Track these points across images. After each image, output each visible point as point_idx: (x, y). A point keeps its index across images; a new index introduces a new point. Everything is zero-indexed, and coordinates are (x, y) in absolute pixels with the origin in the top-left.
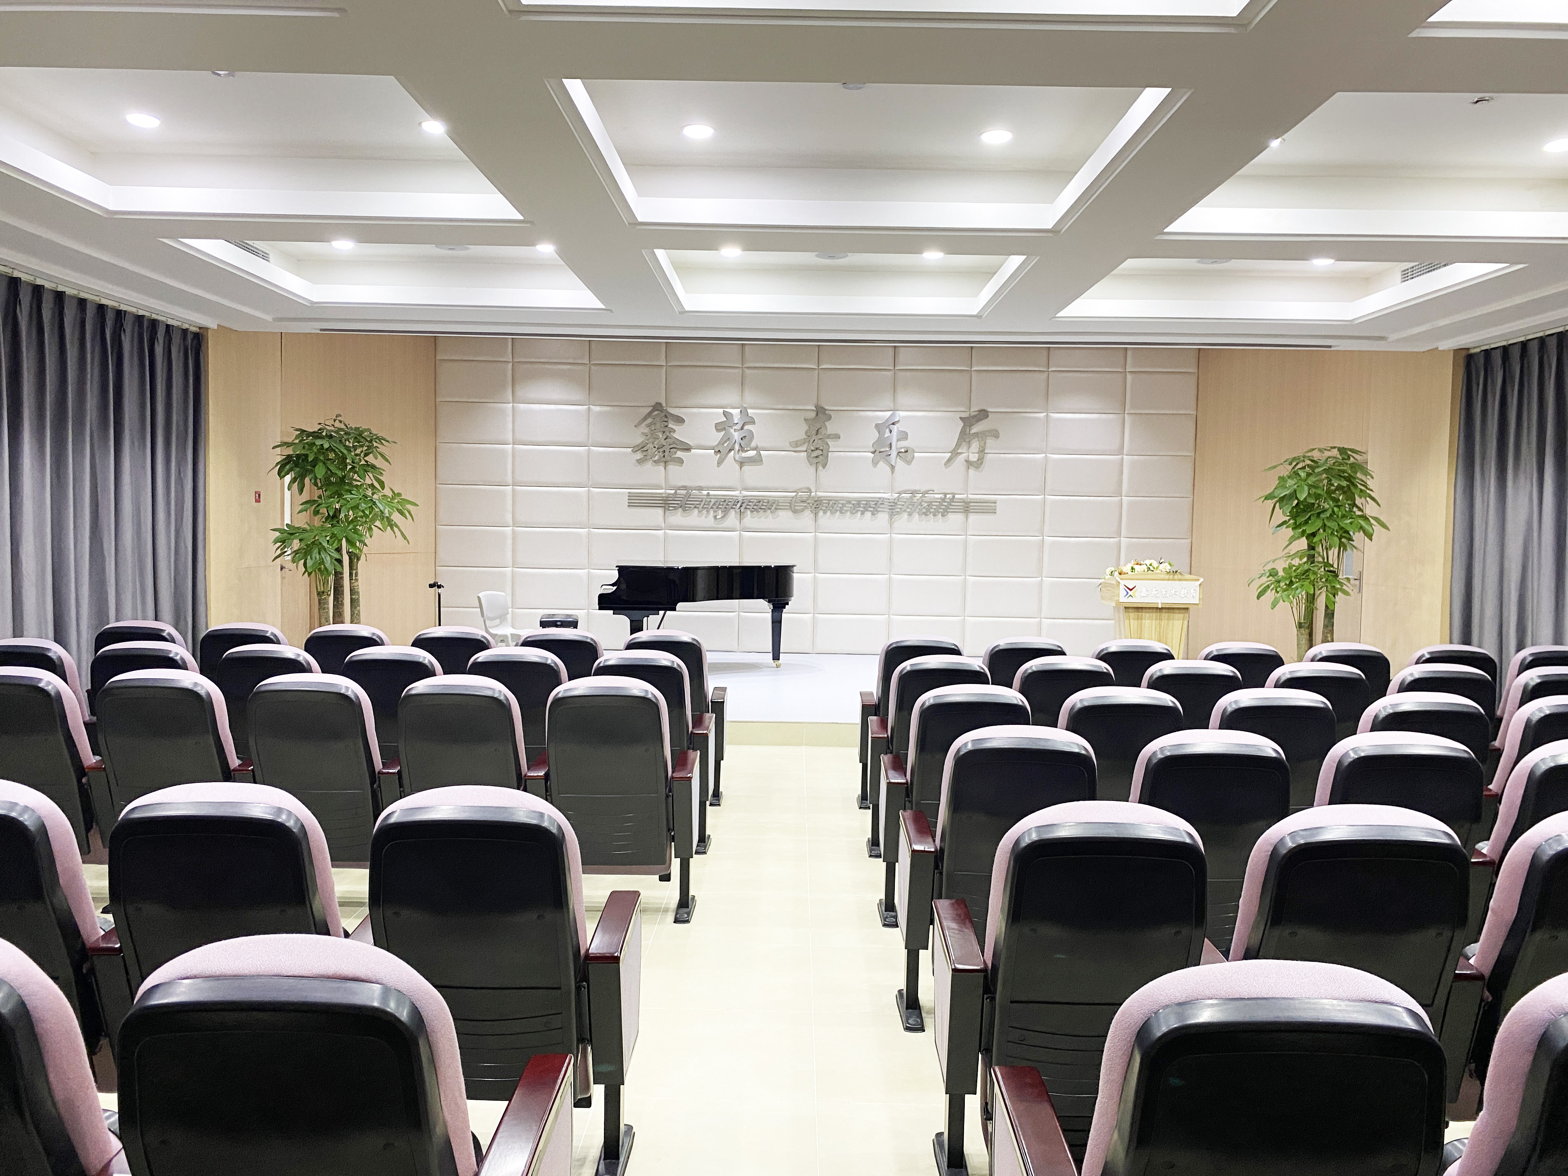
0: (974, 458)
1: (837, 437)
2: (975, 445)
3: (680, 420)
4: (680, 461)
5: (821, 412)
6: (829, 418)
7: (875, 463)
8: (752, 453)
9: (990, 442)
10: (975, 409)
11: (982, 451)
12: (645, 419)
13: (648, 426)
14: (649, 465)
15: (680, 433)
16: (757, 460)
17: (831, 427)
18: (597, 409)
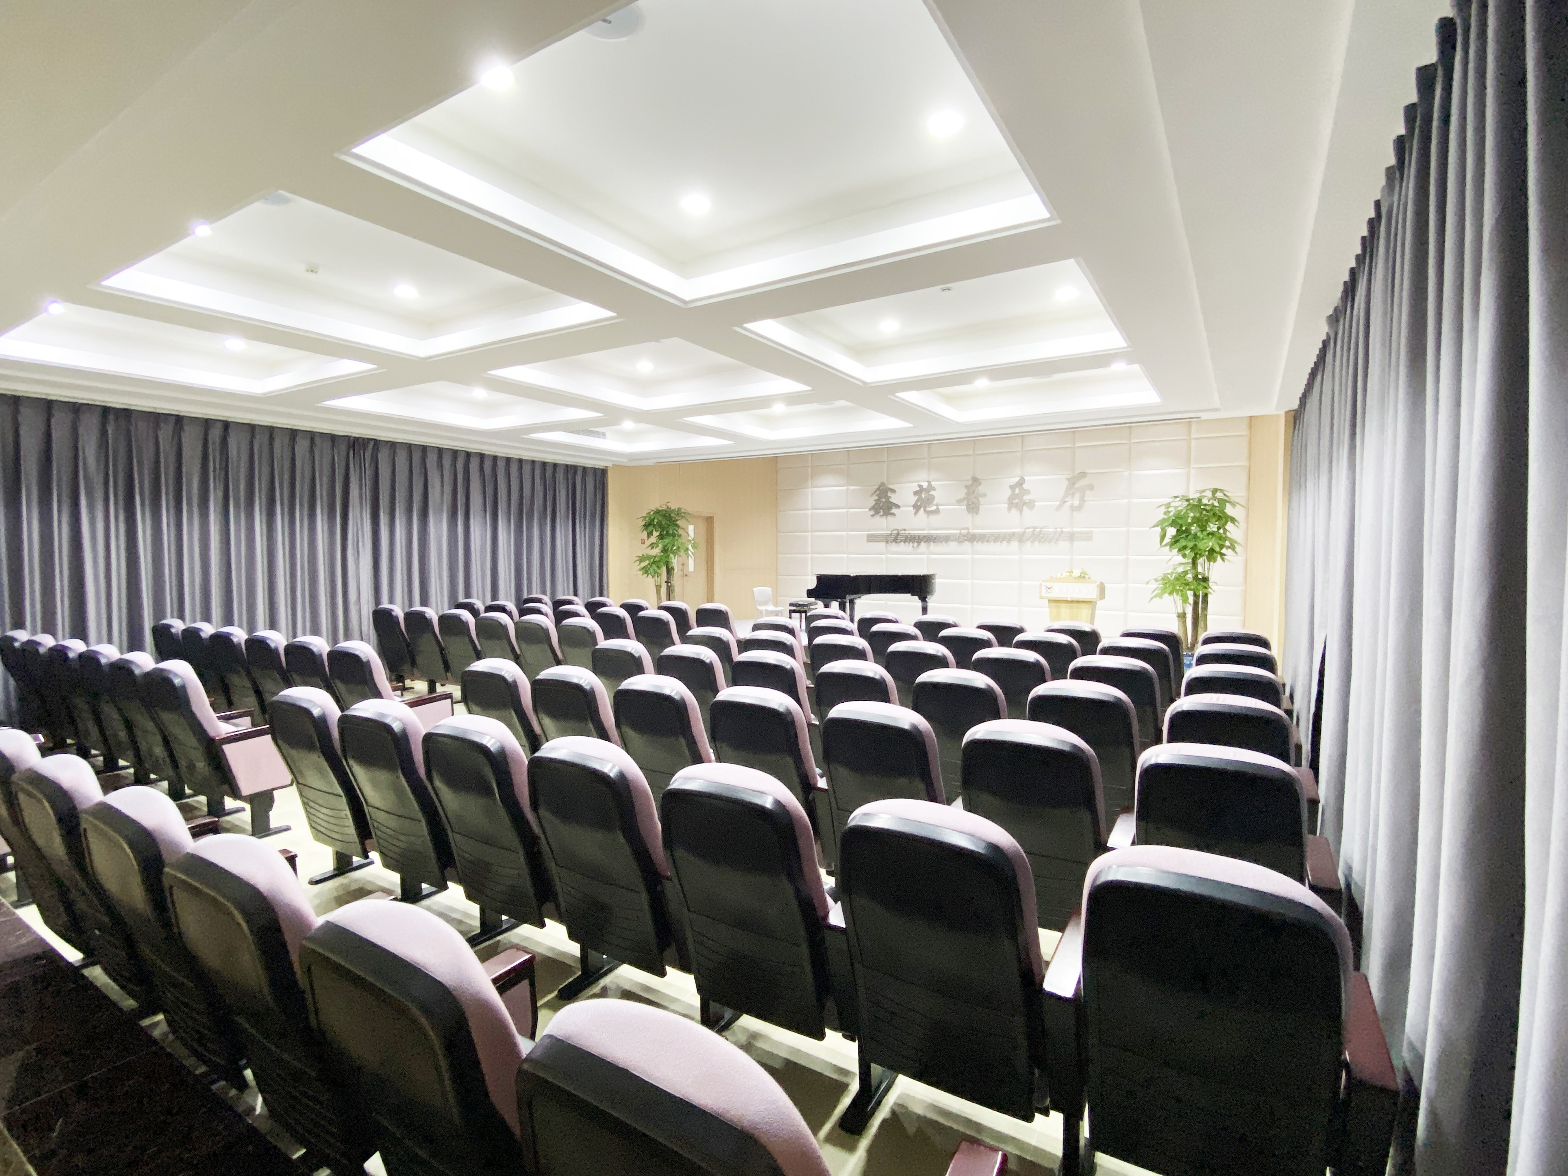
0: (1076, 503)
1: (985, 495)
2: (1077, 496)
3: (893, 491)
4: (893, 514)
5: (976, 480)
6: (980, 484)
7: (1009, 509)
8: (934, 508)
9: (1088, 493)
10: (1077, 472)
11: (1082, 500)
12: (875, 492)
13: (877, 495)
14: (877, 517)
15: (894, 499)
16: (937, 512)
17: (981, 489)
18: (852, 488)
